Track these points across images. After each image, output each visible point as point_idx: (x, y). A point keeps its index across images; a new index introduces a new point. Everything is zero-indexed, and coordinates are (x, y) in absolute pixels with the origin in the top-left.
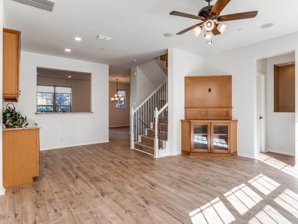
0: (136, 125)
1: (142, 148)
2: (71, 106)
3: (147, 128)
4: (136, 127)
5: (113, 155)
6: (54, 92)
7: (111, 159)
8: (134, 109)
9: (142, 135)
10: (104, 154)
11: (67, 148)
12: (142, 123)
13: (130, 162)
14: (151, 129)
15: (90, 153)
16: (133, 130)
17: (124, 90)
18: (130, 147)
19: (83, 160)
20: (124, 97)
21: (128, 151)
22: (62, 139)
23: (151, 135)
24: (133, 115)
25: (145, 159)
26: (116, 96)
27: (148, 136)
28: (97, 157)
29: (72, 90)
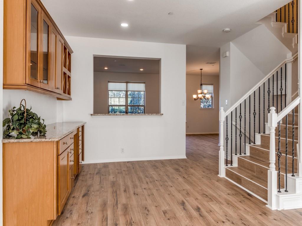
0: (229, 137)
1: (241, 180)
2: (144, 105)
3: (250, 143)
4: (229, 141)
5: (188, 186)
6: (126, 90)
7: (183, 195)
8: (225, 110)
9: (240, 154)
10: (172, 182)
11: (128, 162)
12: (240, 134)
13: (217, 210)
14: (257, 146)
15: (154, 176)
16: (223, 146)
17: (212, 84)
18: (218, 174)
19: (139, 190)
20: (211, 94)
21: (213, 181)
22: (123, 149)
23: (257, 158)
24: (224, 120)
25: (248, 209)
26: (199, 91)
27: (251, 157)
28: (160, 188)
29: (146, 87)
